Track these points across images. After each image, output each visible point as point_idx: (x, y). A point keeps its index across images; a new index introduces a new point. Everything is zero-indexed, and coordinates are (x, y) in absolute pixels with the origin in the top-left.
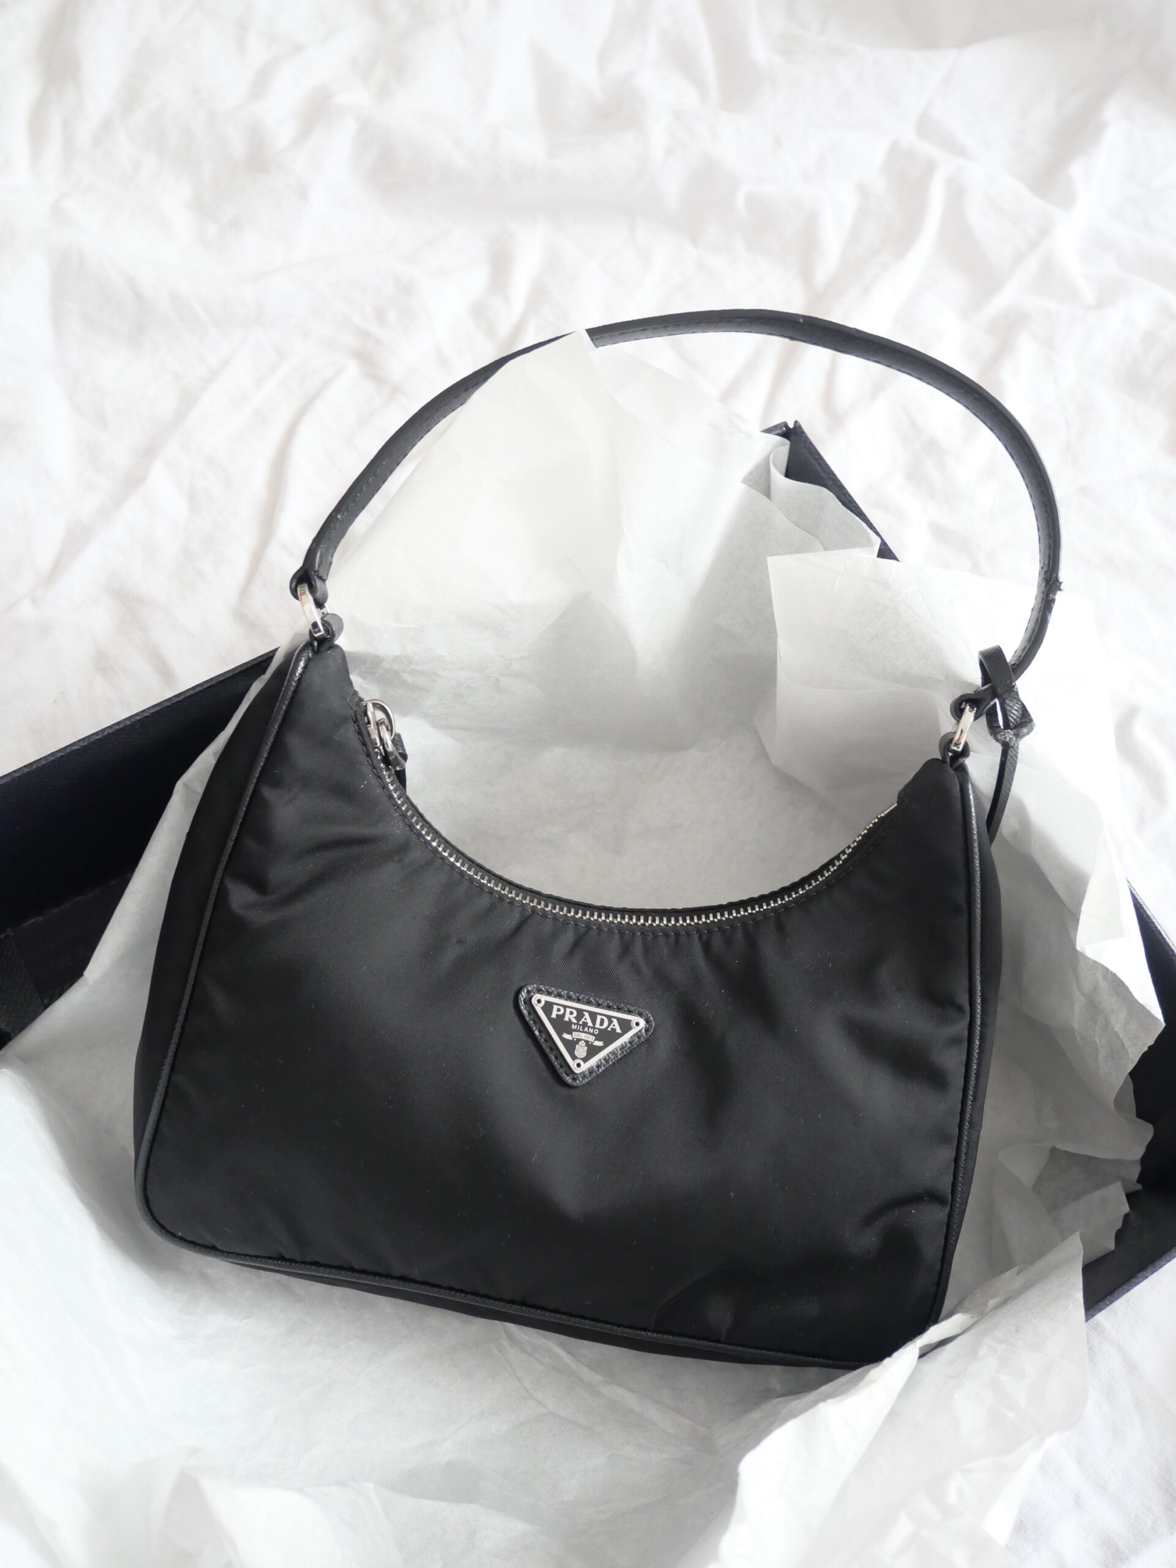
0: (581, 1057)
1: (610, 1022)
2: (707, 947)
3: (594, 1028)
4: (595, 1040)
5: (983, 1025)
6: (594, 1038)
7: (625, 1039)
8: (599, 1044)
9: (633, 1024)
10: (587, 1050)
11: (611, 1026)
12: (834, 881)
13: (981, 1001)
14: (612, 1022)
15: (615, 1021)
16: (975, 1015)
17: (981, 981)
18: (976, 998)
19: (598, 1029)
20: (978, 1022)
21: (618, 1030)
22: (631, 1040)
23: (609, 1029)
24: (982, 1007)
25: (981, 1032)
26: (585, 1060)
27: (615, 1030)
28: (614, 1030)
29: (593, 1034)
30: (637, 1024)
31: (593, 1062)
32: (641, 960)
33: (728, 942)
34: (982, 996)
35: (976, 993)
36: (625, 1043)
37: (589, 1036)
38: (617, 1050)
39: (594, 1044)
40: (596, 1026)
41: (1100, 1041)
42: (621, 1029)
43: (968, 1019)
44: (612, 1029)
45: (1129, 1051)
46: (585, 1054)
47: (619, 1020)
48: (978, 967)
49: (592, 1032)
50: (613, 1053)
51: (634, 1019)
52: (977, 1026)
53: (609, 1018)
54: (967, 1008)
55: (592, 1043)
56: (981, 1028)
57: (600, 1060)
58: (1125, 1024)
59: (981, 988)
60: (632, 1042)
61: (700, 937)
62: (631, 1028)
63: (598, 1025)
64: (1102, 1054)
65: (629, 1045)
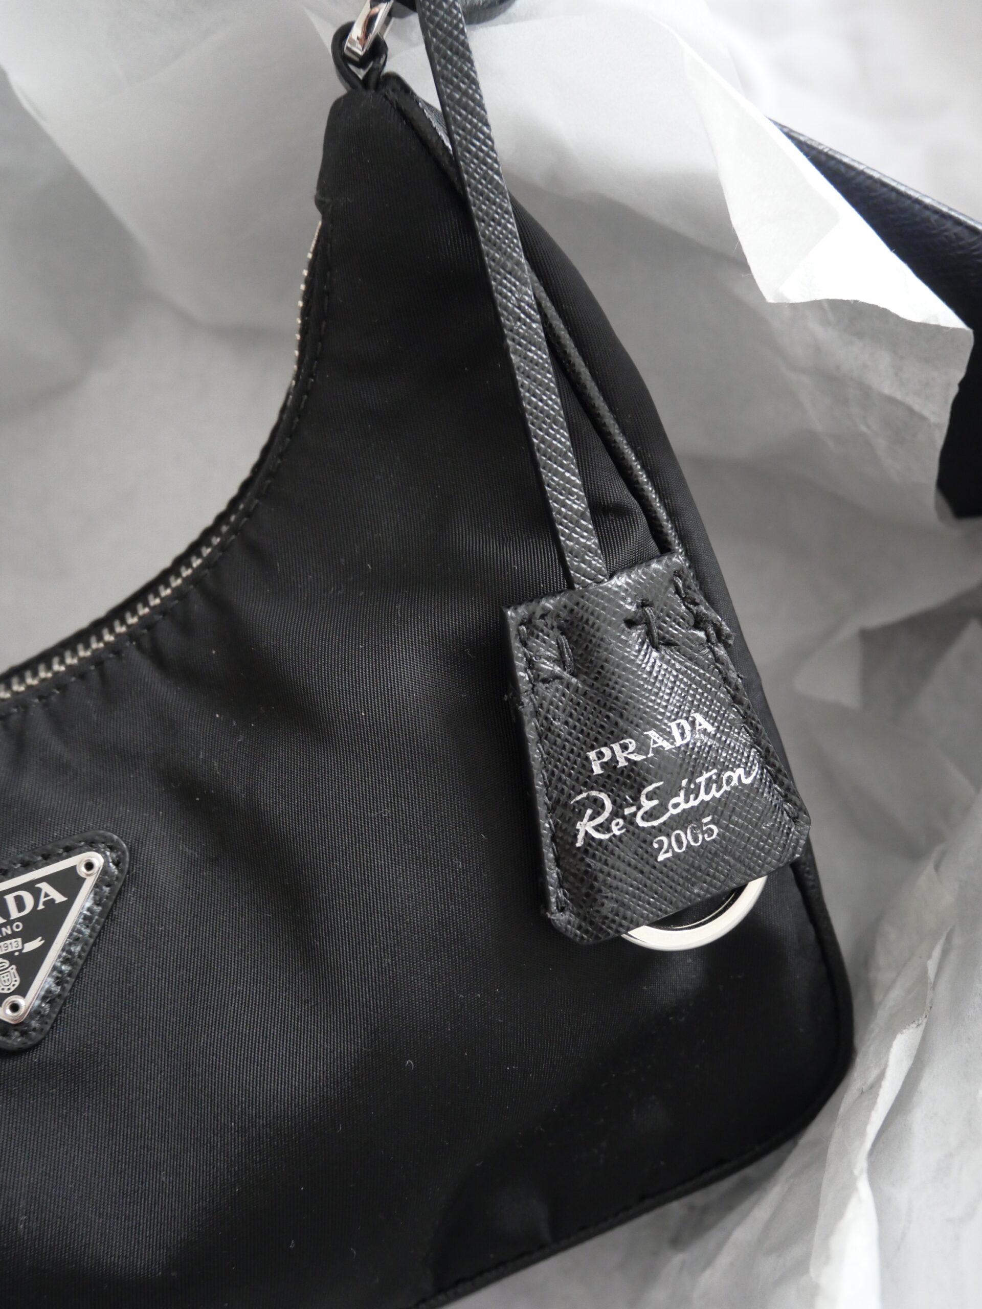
0: (13, 989)
1: (36, 893)
2: (158, 657)
3: (10, 923)
4: (24, 942)
5: (673, 515)
6: (19, 940)
7: (84, 900)
8: (36, 944)
9: (82, 871)
10: (17, 970)
11: (42, 899)
12: (297, 420)
13: (648, 477)
14: (40, 890)
15: (45, 887)
16: (651, 506)
17: (629, 443)
18: (636, 476)
19: (18, 919)
20: (662, 514)
21: (59, 898)
22: (98, 898)
23: (41, 907)
24: (655, 486)
25: (676, 529)
26: (22, 990)
27: (53, 900)
28: (50, 903)
29: (14, 935)
30: (89, 866)
31: (43, 980)
32: (57, 746)
33: (186, 627)
34: (644, 467)
35: (631, 468)
36: (89, 909)
37: (8, 942)
38: (80, 932)
39: (24, 951)
40: (12, 918)
41: (868, 427)
42: (64, 894)
43: (643, 520)
44: (45, 903)
45: (926, 413)
46: (18, 978)
47: (50, 879)
48: (612, 422)
49: (9, 932)
50: (74, 939)
51: (76, 861)
52: (665, 523)
53: (30, 887)
54: (631, 502)
55: (20, 951)
56: (673, 522)
57: (55, 968)
58: (896, 374)
59: (636, 455)
60: (101, 900)
61: (139, 647)
62: (81, 881)
63: (14, 914)
64: (881, 444)
65: (98, 909)
